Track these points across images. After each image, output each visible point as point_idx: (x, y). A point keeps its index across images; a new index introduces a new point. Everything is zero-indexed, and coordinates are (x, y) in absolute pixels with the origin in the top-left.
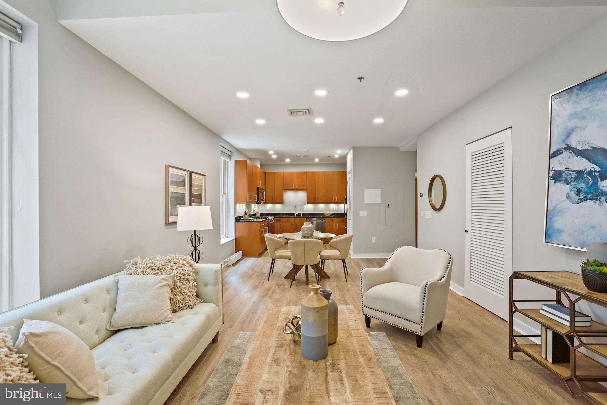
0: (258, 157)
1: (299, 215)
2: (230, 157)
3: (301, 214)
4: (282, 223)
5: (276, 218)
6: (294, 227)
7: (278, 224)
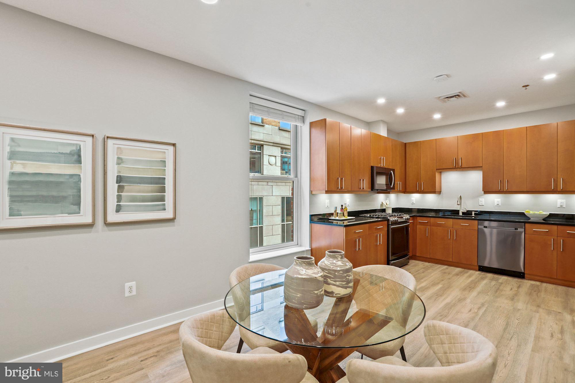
0: (380, 119)
1: (468, 214)
2: (303, 119)
3: (473, 213)
4: (428, 227)
5: (418, 218)
6: (452, 236)
7: (422, 227)
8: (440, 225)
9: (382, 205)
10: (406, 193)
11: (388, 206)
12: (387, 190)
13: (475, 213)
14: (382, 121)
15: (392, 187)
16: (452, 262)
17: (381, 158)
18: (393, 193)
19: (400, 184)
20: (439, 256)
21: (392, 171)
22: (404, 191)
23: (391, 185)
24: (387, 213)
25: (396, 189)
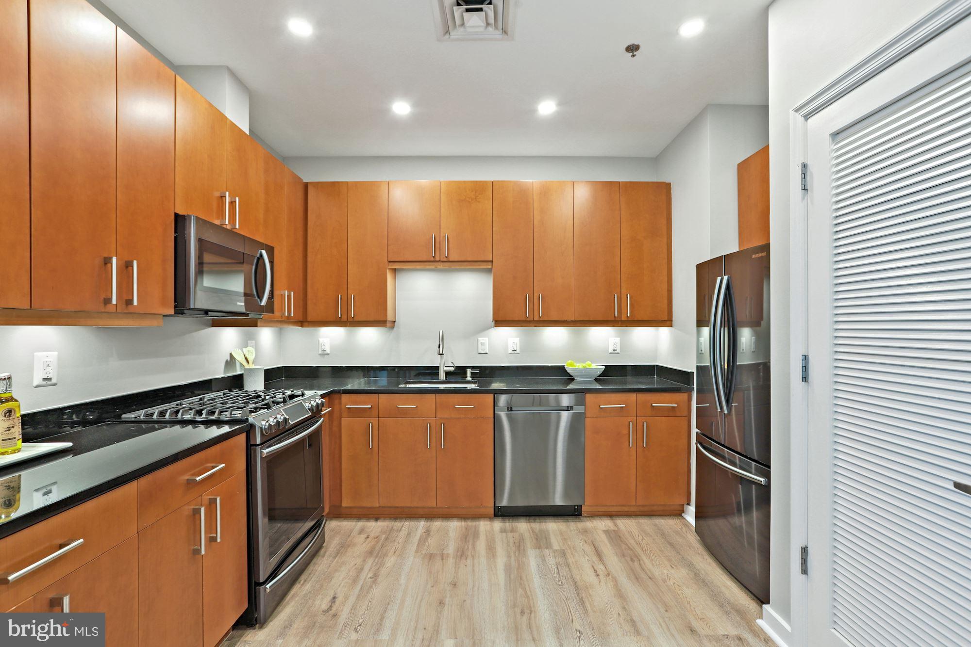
1: (459, 373)
3: (469, 371)
4: (372, 420)
5: (345, 398)
6: (434, 440)
7: (357, 423)
8: (403, 414)
9: (231, 361)
10: (306, 324)
11: (251, 366)
12: (247, 315)
13: (471, 372)
14: (228, 69)
15: (264, 303)
16: (437, 508)
17: (223, 197)
18: (268, 323)
19: (289, 296)
20: (404, 501)
21: (264, 252)
22: (301, 320)
23: (260, 297)
24: (246, 392)
25: (277, 313)
